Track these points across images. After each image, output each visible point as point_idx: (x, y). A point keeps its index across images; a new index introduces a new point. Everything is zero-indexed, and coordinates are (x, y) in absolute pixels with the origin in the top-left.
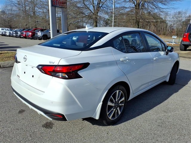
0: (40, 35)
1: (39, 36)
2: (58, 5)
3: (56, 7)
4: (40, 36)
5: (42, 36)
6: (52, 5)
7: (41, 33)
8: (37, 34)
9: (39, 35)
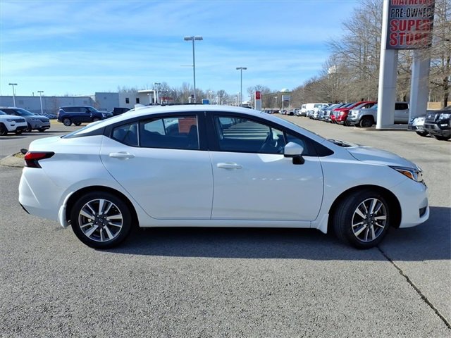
0: (356, 115)
1: (353, 119)
2: (404, 43)
3: (397, 49)
4: (356, 118)
5: (360, 118)
6: (388, 47)
7: (360, 112)
8: (351, 114)
9: (354, 117)
